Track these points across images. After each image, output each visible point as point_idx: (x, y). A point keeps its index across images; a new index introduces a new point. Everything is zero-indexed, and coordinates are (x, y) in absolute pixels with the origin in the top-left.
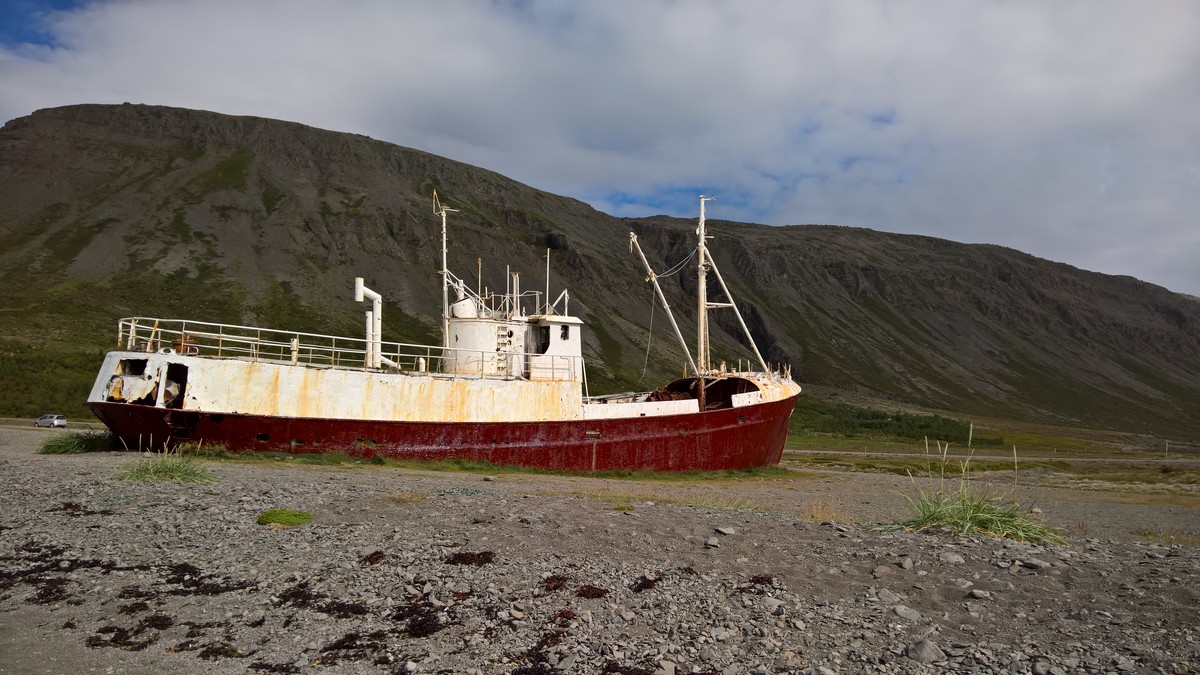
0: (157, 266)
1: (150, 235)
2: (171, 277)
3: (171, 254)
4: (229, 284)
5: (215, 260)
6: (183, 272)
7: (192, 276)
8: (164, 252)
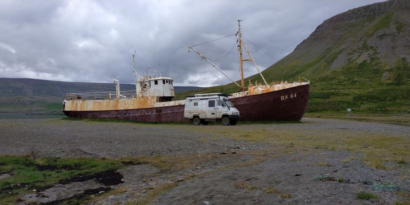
0: (356, 61)
1: (355, 51)
2: (361, 64)
3: (361, 56)
4: (381, 63)
5: (377, 55)
6: (365, 61)
7: (368, 62)
8: (360, 56)
